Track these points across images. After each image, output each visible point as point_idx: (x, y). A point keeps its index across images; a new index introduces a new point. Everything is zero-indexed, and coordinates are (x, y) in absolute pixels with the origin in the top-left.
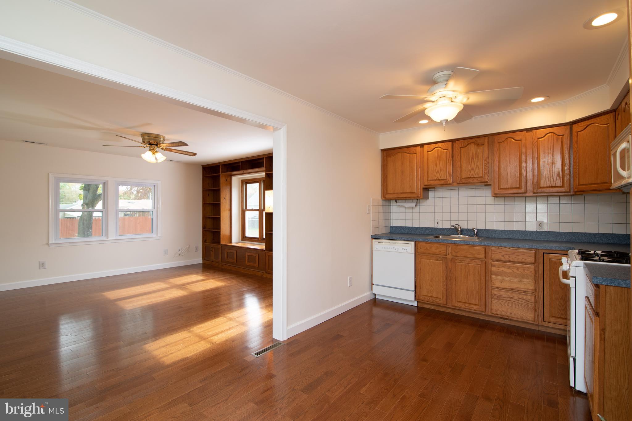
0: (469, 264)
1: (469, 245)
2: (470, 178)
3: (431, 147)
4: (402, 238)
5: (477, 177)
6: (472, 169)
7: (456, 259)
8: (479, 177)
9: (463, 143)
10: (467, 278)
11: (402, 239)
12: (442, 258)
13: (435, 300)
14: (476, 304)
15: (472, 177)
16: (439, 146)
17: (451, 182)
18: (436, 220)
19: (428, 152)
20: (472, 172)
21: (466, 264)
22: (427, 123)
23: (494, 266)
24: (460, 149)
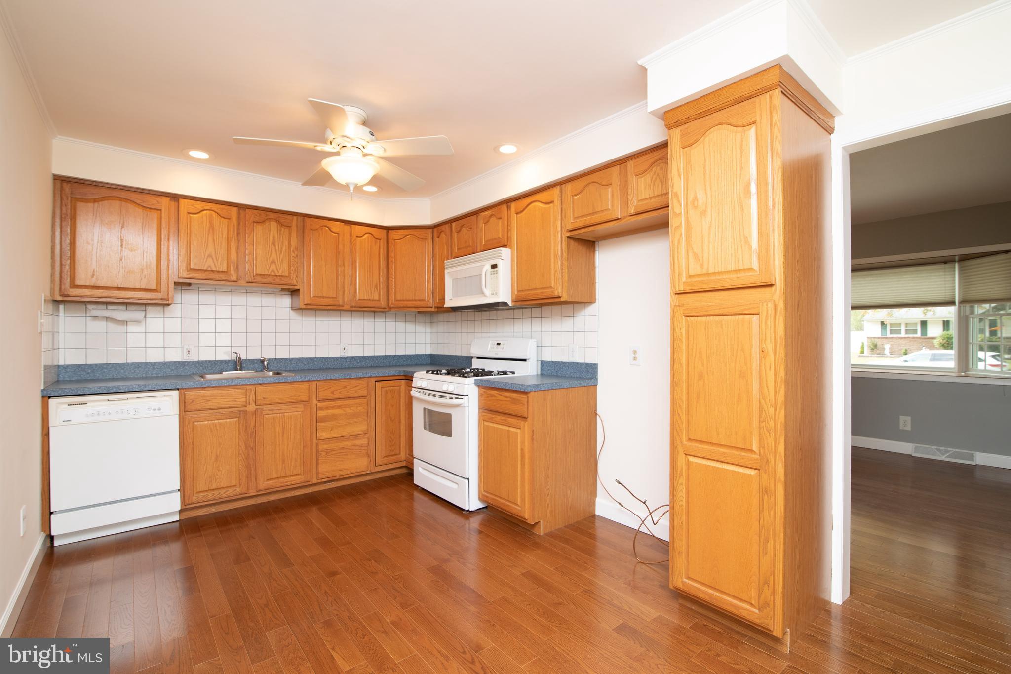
0: (285, 414)
1: (286, 382)
2: (269, 275)
3: (196, 206)
4: (145, 386)
5: (280, 276)
6: (273, 262)
7: (264, 409)
8: (283, 276)
9: (258, 215)
10: (283, 436)
11: (147, 389)
12: (239, 413)
13: (225, 493)
14: (298, 473)
15: (273, 273)
16: (213, 209)
17: (234, 278)
18: (186, 347)
19: (189, 213)
20: (273, 267)
21: (281, 414)
22: (206, 159)
23: (321, 409)
24: (252, 224)
